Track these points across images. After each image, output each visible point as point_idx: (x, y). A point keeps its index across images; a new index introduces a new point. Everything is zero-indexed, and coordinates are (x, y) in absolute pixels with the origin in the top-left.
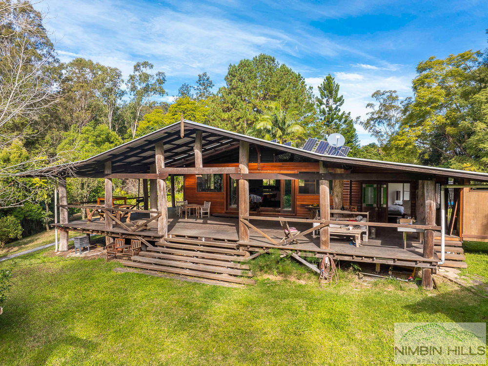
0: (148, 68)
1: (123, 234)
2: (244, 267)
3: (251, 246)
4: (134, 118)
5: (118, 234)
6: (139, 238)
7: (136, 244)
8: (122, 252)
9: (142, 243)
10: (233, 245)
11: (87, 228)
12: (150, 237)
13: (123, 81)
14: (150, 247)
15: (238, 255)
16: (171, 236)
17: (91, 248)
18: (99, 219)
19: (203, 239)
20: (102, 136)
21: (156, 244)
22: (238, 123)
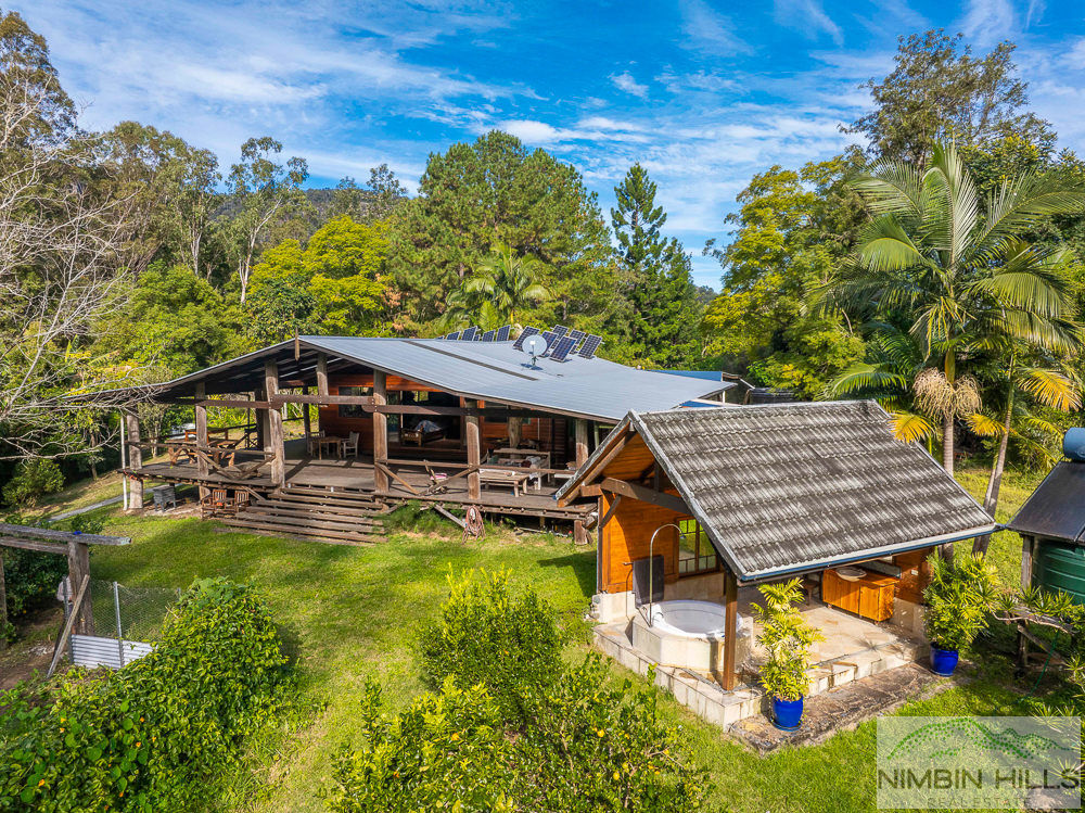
0: (271, 150)
1: (223, 483)
2: (377, 523)
3: (389, 497)
4: (245, 251)
5: (217, 483)
6: (246, 488)
7: (242, 496)
8: (222, 507)
9: (250, 496)
10: (369, 496)
11: (171, 475)
12: (261, 487)
13: (220, 177)
14: (261, 500)
15: (374, 509)
16: (289, 486)
17: (178, 504)
18: (188, 460)
19: (332, 489)
20: (180, 290)
21: (269, 496)
22: (443, 271)
